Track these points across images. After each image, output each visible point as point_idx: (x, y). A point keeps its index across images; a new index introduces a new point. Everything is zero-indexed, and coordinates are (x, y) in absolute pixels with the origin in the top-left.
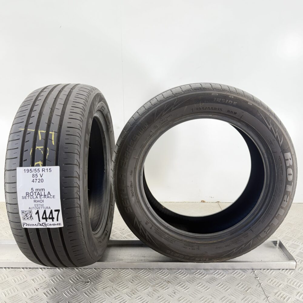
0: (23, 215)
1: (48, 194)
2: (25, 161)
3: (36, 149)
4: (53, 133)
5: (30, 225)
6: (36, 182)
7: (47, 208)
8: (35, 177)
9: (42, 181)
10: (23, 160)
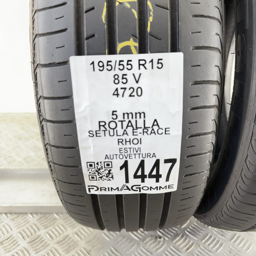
0: (90, 171)
1: (153, 125)
2: (91, 40)
3: (117, 4)
5: (105, 190)
6: (123, 96)
7: (148, 155)
8: (121, 83)
9: (139, 93)
10: (85, 36)
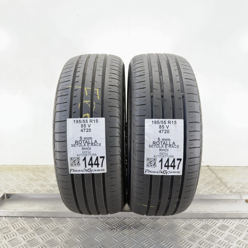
0: (71, 162)
1: (95, 142)
2: (74, 113)
3: (84, 103)
4: (98, 90)
5: (77, 171)
6: (84, 132)
7: (94, 154)
8: (83, 127)
9: (90, 131)
10: (73, 112)
